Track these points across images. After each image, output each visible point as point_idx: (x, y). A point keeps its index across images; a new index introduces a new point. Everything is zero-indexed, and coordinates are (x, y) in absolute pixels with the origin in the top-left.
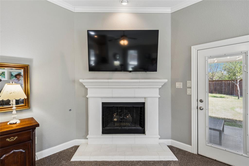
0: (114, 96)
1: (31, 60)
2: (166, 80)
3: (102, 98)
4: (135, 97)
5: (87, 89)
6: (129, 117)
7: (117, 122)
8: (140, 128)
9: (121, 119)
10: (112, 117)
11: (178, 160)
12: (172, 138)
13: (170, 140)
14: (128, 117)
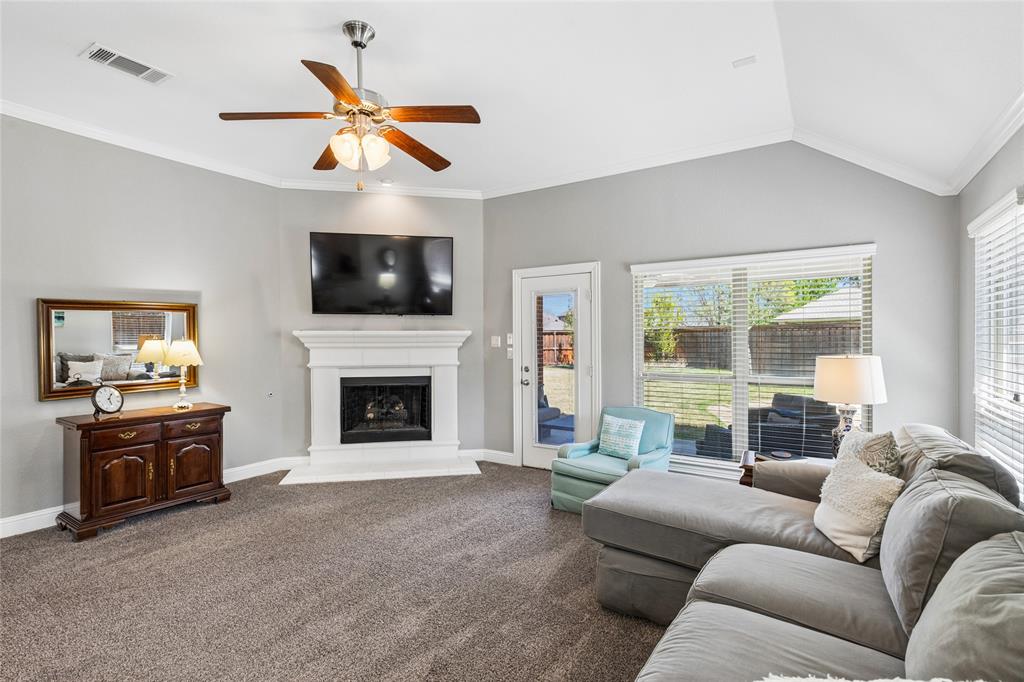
0: (366, 363)
1: (198, 295)
2: (469, 333)
3: (341, 368)
4: (409, 367)
5: (309, 350)
6: (399, 408)
7: (373, 419)
8: (424, 429)
9: (382, 414)
10: (364, 410)
11: (480, 472)
12: (488, 445)
13: (482, 451)
14: (397, 408)
